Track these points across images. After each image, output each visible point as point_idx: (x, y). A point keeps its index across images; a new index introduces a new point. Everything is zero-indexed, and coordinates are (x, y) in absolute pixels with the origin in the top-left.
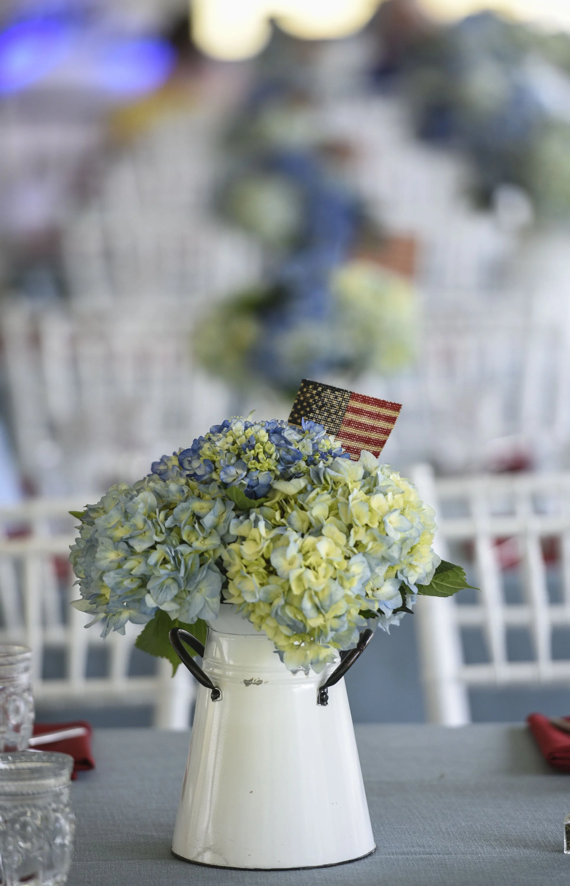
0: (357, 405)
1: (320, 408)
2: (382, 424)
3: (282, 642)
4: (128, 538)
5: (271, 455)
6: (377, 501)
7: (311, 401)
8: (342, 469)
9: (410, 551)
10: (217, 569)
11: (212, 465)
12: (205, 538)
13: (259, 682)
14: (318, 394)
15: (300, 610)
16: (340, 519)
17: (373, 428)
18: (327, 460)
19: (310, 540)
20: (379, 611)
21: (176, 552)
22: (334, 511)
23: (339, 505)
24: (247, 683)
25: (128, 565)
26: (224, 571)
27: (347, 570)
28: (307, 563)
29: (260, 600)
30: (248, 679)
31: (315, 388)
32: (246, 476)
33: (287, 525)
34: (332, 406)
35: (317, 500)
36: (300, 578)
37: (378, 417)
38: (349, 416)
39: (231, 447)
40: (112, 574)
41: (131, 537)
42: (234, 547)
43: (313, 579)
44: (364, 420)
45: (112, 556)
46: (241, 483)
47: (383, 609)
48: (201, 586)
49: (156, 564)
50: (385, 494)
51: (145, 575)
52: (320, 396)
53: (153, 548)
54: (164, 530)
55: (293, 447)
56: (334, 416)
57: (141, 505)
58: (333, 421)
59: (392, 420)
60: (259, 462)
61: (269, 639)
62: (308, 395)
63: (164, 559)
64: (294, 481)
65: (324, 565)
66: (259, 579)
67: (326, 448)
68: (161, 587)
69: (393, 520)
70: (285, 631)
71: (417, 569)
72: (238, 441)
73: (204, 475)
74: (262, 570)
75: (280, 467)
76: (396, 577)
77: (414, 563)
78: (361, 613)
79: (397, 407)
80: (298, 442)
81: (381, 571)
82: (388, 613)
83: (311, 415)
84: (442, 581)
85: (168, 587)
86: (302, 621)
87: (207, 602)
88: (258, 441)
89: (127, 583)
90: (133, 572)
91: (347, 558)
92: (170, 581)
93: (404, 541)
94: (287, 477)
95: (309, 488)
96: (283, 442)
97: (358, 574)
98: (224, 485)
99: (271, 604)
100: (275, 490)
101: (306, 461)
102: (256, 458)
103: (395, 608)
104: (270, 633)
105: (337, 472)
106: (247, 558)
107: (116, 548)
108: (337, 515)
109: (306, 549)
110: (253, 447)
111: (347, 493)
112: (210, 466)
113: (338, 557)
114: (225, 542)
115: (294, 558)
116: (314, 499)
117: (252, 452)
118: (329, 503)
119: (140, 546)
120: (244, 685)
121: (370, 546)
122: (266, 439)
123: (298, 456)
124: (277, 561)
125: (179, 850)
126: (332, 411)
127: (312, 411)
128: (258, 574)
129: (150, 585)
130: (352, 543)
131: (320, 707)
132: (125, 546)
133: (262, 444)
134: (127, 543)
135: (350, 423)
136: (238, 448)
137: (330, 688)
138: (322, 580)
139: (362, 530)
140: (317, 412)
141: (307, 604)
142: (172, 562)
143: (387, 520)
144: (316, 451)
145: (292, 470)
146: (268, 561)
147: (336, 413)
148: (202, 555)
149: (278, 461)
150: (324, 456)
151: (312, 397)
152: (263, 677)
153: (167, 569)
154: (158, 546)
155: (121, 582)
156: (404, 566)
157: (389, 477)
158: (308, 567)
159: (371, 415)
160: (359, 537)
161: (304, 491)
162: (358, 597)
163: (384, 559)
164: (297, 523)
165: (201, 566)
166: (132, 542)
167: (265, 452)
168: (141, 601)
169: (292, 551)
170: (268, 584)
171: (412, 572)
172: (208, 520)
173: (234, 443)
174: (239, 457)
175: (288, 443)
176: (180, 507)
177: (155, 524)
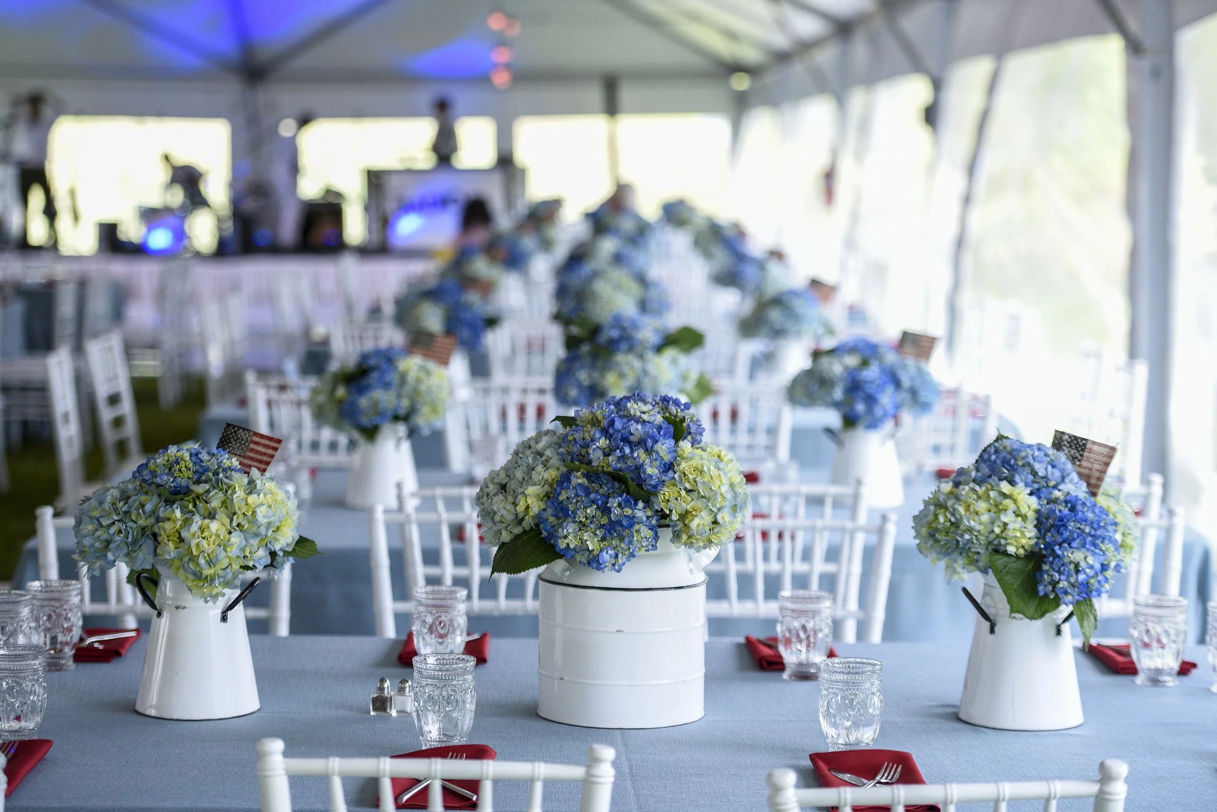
0: (257, 439)
1: (236, 441)
2: (270, 452)
3: (190, 584)
4: (99, 517)
5: (190, 469)
6: (252, 499)
7: (230, 436)
8: (233, 479)
9: (275, 529)
10: (152, 538)
11: (154, 474)
12: (147, 519)
13: (185, 608)
14: (235, 432)
15: (198, 565)
16: (228, 509)
17: (265, 454)
18: (227, 472)
19: (207, 521)
20: (254, 565)
21: (126, 527)
22: (224, 503)
23: (228, 501)
24: (177, 608)
25: (98, 534)
26: (156, 540)
27: (229, 540)
28: (203, 536)
29: (174, 558)
30: (178, 605)
31: (234, 428)
32: (173, 481)
33: (195, 512)
34: (242, 440)
35: (215, 497)
36: (198, 545)
37: (268, 447)
38: (252, 446)
39: (166, 463)
40: (88, 538)
41: (101, 517)
42: (161, 524)
43: (206, 546)
44: (260, 449)
45: (90, 527)
46: (170, 486)
47: (257, 565)
48: (143, 547)
49: (114, 534)
50: (259, 495)
51: (108, 540)
52: (236, 434)
53: (113, 523)
54: (121, 513)
55: (204, 464)
56: (243, 446)
57: (109, 497)
58: (242, 449)
59: (276, 449)
60: (182, 473)
61: (183, 582)
62: (229, 432)
63: (120, 530)
64: (202, 485)
65: (214, 537)
66: (175, 545)
67: (226, 465)
68: (118, 547)
69: (261, 512)
70: (191, 577)
71: (280, 541)
72: (170, 459)
73: (148, 480)
74: (175, 539)
75: (195, 476)
76: (266, 545)
77: (278, 537)
78: (241, 567)
79: (279, 441)
80: (208, 461)
81: (255, 542)
82: (260, 567)
83: (230, 445)
84: (303, 548)
85: (122, 548)
86: (199, 571)
87: (146, 558)
88: (182, 459)
89: (97, 544)
90: (101, 538)
91: (230, 533)
92: (123, 544)
93: (269, 524)
94: (198, 482)
95: (211, 489)
96: (198, 461)
97: (235, 543)
98: (159, 486)
99: (182, 560)
100: (192, 491)
101: (213, 473)
102: (180, 470)
103: (265, 564)
104: (183, 578)
105: (232, 480)
106: (168, 532)
107: (92, 523)
108: (226, 507)
109: (203, 527)
110: (178, 463)
111: (234, 492)
112: (152, 474)
113: (223, 533)
114: (158, 520)
115: (196, 532)
116: (213, 496)
117: (178, 466)
118: (222, 499)
119: (105, 522)
120: (175, 609)
121: (246, 526)
122: (188, 458)
123: (207, 469)
124: (184, 534)
125: (139, 707)
126: (243, 442)
127: (230, 442)
128: (174, 541)
129: (112, 546)
130: (235, 524)
131: (222, 624)
132: (97, 522)
133: (185, 461)
134: (98, 520)
135: (252, 450)
136: (170, 464)
137: (229, 612)
138: (212, 546)
139: (241, 517)
140: (234, 443)
141: (202, 561)
142: (124, 532)
143: (258, 511)
144: (219, 467)
145: (204, 478)
146: (179, 534)
147: (244, 444)
148: (144, 529)
149: (195, 472)
150: (225, 470)
151: (231, 433)
152: (186, 605)
153: (120, 536)
154: (116, 522)
155: (94, 544)
156: (271, 539)
157: (265, 484)
158: (204, 538)
159: (264, 446)
160: (240, 521)
161: (208, 492)
162: (238, 557)
163: (256, 535)
164: (202, 511)
165: (142, 536)
166: (101, 520)
167: (186, 467)
168: (106, 556)
169: (194, 528)
170: (179, 548)
171: (277, 543)
172: (149, 507)
173: (168, 460)
174: (170, 469)
175: (201, 461)
176: (133, 498)
177: (116, 510)
